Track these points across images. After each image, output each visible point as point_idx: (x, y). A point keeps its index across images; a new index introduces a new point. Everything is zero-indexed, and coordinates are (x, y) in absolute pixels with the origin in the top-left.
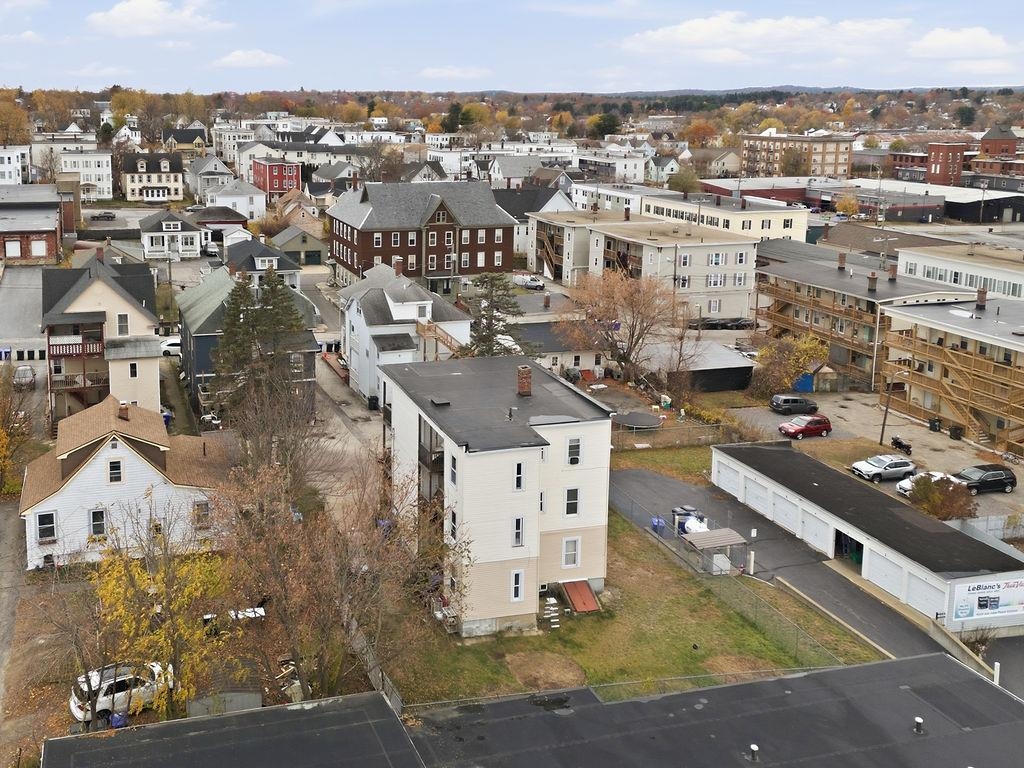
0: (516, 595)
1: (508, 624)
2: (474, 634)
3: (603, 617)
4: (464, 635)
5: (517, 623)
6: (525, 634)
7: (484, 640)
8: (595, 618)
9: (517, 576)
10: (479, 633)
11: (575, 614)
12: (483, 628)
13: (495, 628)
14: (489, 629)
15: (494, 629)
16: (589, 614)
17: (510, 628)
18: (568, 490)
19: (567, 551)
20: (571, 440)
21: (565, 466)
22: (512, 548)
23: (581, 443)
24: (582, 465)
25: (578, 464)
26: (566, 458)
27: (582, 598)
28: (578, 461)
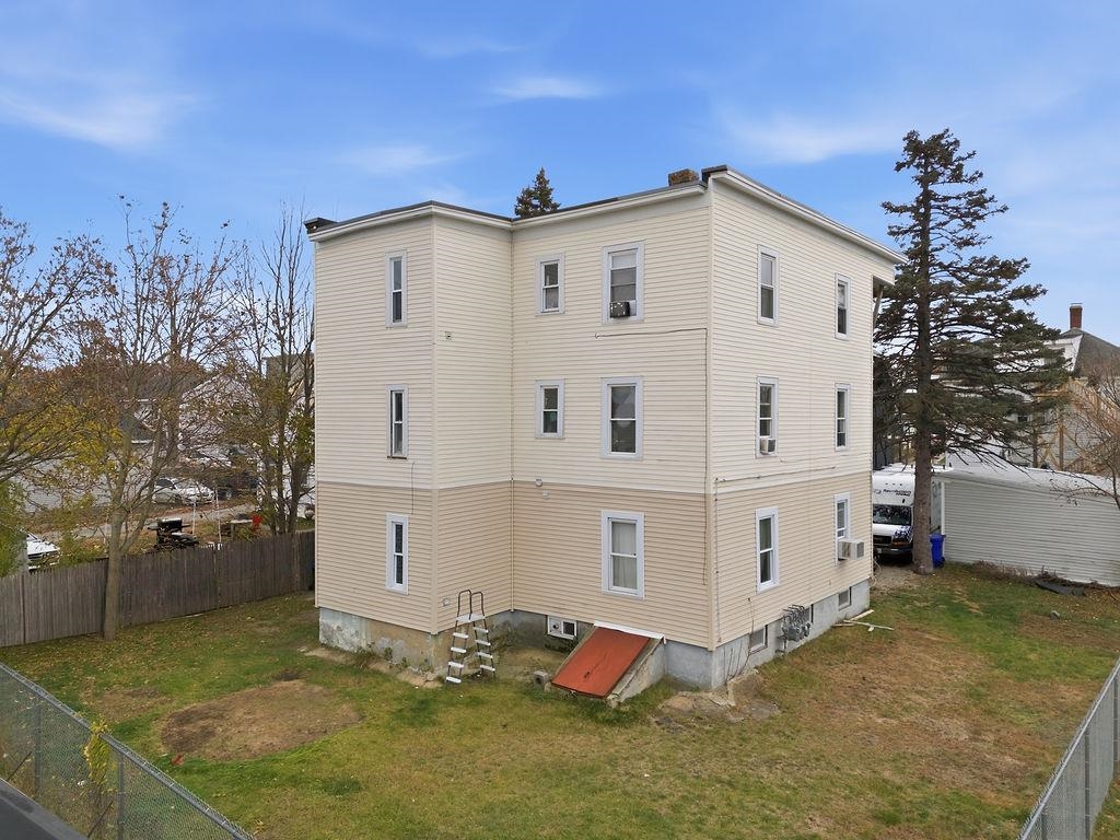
0: (399, 577)
1: (383, 643)
2: (335, 643)
4: (321, 638)
5: (399, 645)
9: (399, 530)
10: (341, 645)
11: (548, 687)
12: (346, 633)
13: (365, 642)
14: (356, 640)
15: (363, 645)
16: (575, 698)
17: (389, 654)
18: (613, 388)
19: (616, 549)
20: (614, 255)
21: (603, 325)
22: (386, 460)
23: (638, 262)
24: (642, 321)
25: (632, 318)
26: (604, 302)
27: (597, 665)
28: (632, 311)
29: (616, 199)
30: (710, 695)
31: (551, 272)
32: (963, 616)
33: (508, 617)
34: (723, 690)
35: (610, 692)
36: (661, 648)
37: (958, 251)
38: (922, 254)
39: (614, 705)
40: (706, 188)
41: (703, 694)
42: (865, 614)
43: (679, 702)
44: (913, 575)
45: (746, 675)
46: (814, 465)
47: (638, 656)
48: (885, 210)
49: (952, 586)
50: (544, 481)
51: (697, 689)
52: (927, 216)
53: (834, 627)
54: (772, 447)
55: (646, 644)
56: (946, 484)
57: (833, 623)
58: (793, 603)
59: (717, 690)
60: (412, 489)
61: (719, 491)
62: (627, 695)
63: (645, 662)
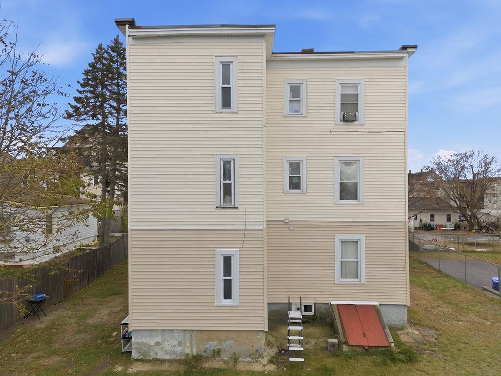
0: (228, 295)
1: (213, 345)
2: (152, 356)
3: (393, 360)
4: (134, 355)
5: (228, 345)
6: (241, 367)
7: (166, 367)
8: (379, 359)
9: (227, 260)
10: (161, 355)
11: (345, 348)
12: (167, 345)
13: (190, 349)
14: (179, 349)
15: (188, 351)
16: (368, 351)
17: (217, 353)
19: (344, 257)
20: (343, 86)
21: (336, 125)
22: (214, 210)
23: (361, 91)
24: (364, 125)
25: (356, 123)
26: (337, 113)
27: (362, 327)
28: (357, 119)
29: (353, 52)
30: (409, 330)
31: (295, 91)
35: (389, 342)
43: (404, 337)
47: (379, 317)
50: (290, 219)
51: (403, 328)
55: (376, 309)
60: (245, 230)
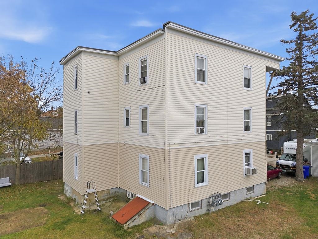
18: (142, 109)
19: (143, 168)
20: (142, 61)
21: (139, 87)
22: (74, 135)
23: (147, 62)
24: (148, 84)
25: (146, 83)
27: (128, 211)
28: (146, 81)
30: (166, 227)
32: (305, 199)
33: (117, 190)
34: (172, 226)
35: (126, 223)
36: (153, 207)
37: (314, 56)
38: (299, 59)
39: (125, 228)
40: (164, 31)
41: (163, 227)
42: (261, 196)
43: (153, 229)
44: (294, 181)
45: (187, 219)
46: (229, 138)
47: (142, 209)
48: (282, 43)
49: (308, 187)
50: (126, 143)
51: (162, 224)
52: (301, 44)
53: (243, 201)
54: (202, 131)
55: (147, 204)
56: (312, 146)
57: (243, 199)
58: (217, 191)
59: (170, 226)
60: (78, 145)
61: (171, 148)
62: (133, 224)
63: (144, 212)
